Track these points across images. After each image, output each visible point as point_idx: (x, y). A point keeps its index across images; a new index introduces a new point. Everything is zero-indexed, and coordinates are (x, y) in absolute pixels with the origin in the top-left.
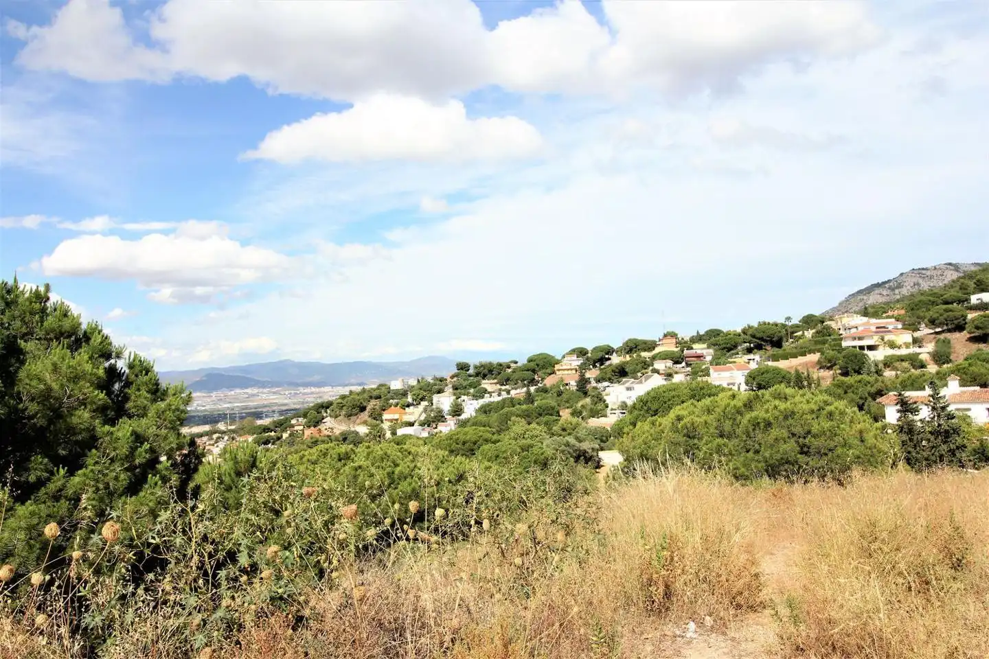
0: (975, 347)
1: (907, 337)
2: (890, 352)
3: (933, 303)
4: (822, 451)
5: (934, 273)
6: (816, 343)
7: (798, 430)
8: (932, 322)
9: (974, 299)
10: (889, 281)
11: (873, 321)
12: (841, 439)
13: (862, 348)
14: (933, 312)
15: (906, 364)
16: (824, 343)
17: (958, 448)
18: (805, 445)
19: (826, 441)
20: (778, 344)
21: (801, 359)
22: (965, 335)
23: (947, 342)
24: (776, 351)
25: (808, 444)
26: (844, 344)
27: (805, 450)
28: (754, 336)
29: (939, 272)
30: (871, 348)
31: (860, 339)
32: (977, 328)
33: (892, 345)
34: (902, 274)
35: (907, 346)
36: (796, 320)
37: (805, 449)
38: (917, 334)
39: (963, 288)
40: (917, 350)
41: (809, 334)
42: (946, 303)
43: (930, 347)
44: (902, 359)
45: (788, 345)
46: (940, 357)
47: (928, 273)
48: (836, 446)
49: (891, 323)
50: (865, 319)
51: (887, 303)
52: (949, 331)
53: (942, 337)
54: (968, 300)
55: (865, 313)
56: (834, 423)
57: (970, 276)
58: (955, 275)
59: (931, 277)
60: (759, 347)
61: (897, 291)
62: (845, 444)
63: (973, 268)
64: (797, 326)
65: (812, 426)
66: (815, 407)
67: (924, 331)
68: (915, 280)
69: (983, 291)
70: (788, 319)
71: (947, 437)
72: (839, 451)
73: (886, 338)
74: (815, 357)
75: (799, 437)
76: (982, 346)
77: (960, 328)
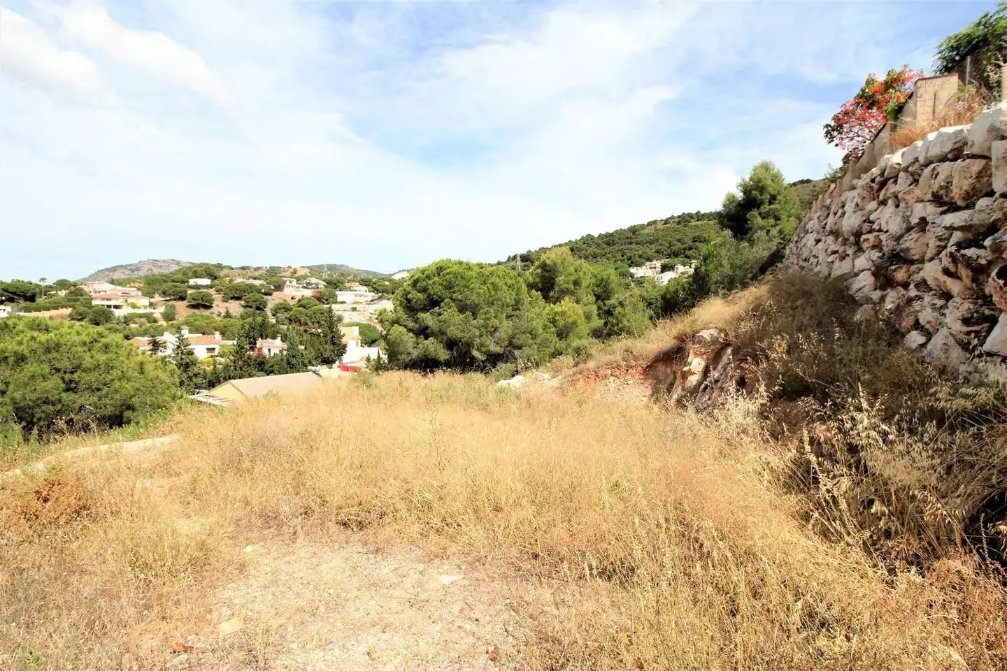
0: (192, 311)
1: (146, 301)
2: (130, 311)
3: (165, 281)
4: (95, 386)
5: (163, 264)
6: (69, 300)
7: (65, 364)
8: (164, 293)
9: (192, 282)
10: (131, 265)
11: (119, 288)
12: (119, 372)
13: (109, 306)
14: (164, 287)
15: (143, 320)
16: (76, 300)
17: (194, 375)
18: (71, 381)
19: (101, 375)
20: (32, 299)
21: (53, 312)
22: (185, 303)
23: (173, 307)
24: (28, 304)
25: (77, 379)
26: (94, 303)
27: (70, 387)
28: (6, 290)
29: (167, 265)
30: (116, 307)
31: (108, 300)
32: (194, 299)
33: (134, 306)
34: (140, 262)
35: (145, 307)
36: (50, 282)
37: (73, 385)
38: (152, 300)
39: (185, 274)
40: (152, 310)
41: (63, 293)
42: (174, 282)
43: (162, 309)
44: (141, 316)
45: (40, 300)
46: (169, 316)
47: (159, 264)
48: (113, 380)
49: (133, 291)
50: (112, 286)
51: (129, 280)
52: (175, 300)
53: (170, 303)
54: (187, 282)
55: (112, 282)
56: (111, 355)
57: (189, 268)
58: (177, 268)
59: (161, 267)
60: (11, 300)
61: (136, 273)
62: (123, 377)
63: (188, 265)
64: (51, 287)
65: (84, 360)
66: (88, 340)
67: (157, 298)
68: (150, 267)
69: (197, 277)
70: (43, 279)
71: (187, 368)
72: (117, 384)
73: (130, 301)
74: (69, 311)
75: (65, 372)
76: (196, 311)
77: (182, 299)
